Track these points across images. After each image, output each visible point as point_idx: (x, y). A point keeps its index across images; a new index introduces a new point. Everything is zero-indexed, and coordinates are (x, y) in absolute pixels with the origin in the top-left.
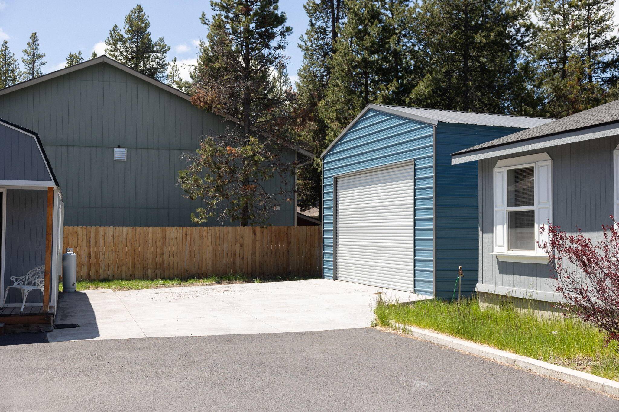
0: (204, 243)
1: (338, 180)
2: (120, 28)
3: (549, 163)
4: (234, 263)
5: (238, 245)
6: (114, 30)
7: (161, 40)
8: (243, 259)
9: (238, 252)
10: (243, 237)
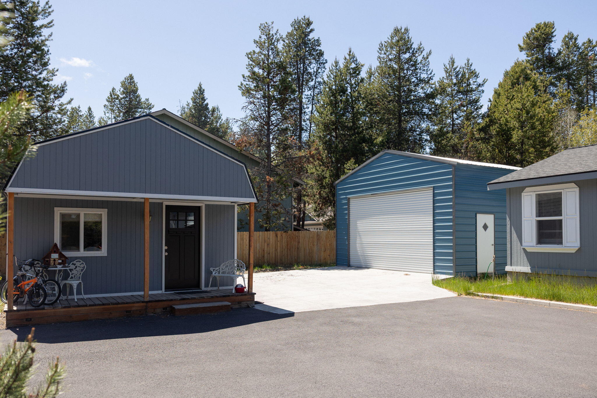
0: (244, 243)
1: (350, 200)
2: (117, 90)
3: (577, 190)
4: (264, 257)
5: (266, 244)
6: (113, 91)
7: (147, 100)
8: (269, 254)
9: (266, 249)
10: (269, 239)
